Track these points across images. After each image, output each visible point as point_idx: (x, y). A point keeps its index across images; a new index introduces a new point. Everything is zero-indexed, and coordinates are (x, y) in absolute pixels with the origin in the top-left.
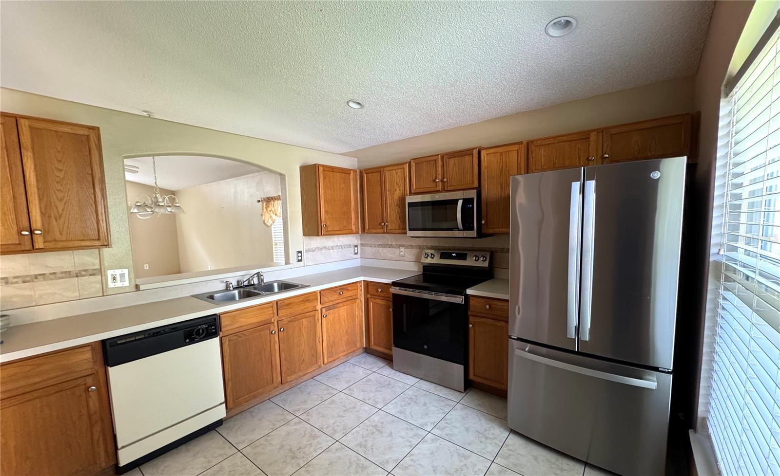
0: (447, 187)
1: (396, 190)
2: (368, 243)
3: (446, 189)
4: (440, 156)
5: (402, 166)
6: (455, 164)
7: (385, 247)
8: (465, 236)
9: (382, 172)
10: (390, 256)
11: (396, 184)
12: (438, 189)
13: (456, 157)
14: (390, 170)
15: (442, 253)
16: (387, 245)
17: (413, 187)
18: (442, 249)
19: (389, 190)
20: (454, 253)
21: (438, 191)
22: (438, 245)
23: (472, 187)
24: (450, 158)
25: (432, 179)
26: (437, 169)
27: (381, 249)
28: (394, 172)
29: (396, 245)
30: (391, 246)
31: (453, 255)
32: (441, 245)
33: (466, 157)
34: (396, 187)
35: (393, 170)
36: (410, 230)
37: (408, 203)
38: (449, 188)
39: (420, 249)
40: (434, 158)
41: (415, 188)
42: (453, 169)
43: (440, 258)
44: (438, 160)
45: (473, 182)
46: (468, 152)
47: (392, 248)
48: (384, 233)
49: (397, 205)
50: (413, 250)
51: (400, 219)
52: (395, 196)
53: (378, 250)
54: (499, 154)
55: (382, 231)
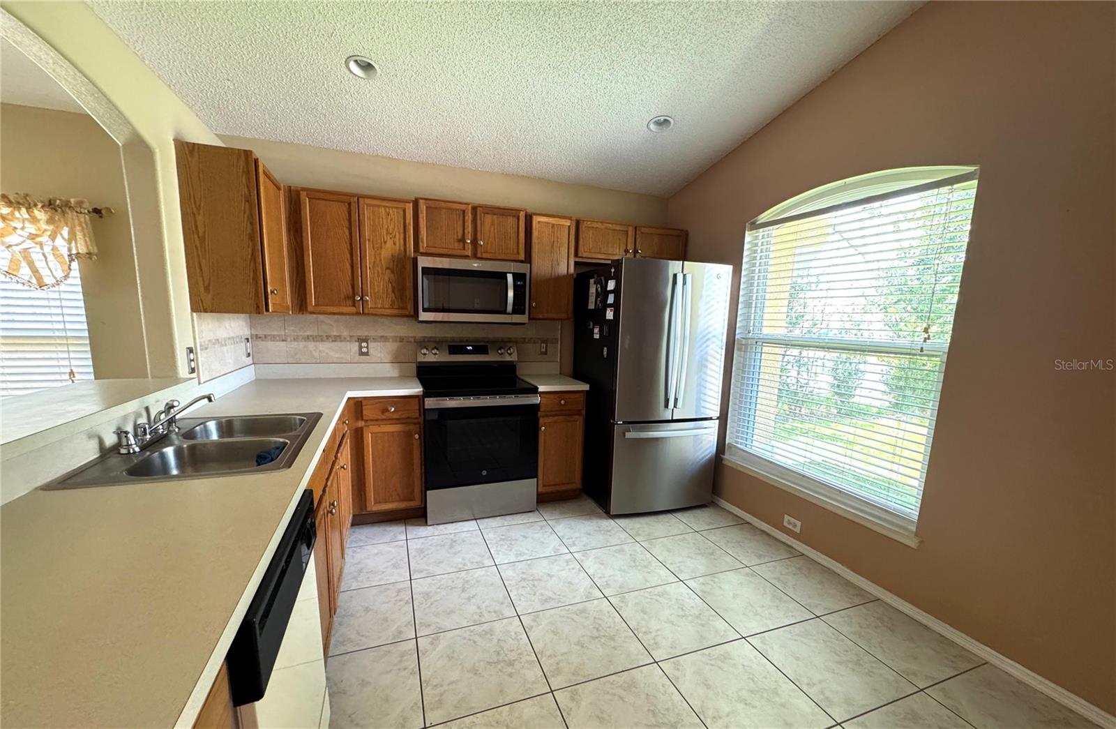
0: (482, 253)
1: (385, 243)
2: (276, 333)
3: (479, 255)
4: (470, 207)
5: (402, 205)
6: (493, 224)
7: (322, 340)
8: (513, 321)
9: (354, 207)
10: (337, 356)
11: (385, 231)
12: (467, 254)
13: (495, 214)
14: (373, 206)
15: (450, 347)
16: (328, 337)
17: (423, 242)
18: (450, 342)
19: (369, 240)
20: (469, 346)
21: (466, 257)
22: (434, 335)
23: (517, 259)
24: (488, 213)
25: (455, 237)
26: (466, 224)
27: (311, 345)
28: (382, 210)
29: (351, 336)
30: (337, 338)
31: (469, 348)
32: (438, 335)
33: (509, 217)
34: (388, 238)
35: (379, 206)
36: (425, 310)
37: (423, 268)
38: (484, 256)
39: (401, 342)
40: (463, 207)
41: (425, 245)
42: (490, 231)
43: (450, 354)
44: (468, 213)
45: (518, 253)
46: (512, 212)
47: (341, 341)
48: (358, 314)
49: (387, 269)
50: (387, 343)
51: (393, 292)
52: (383, 253)
53: (305, 346)
54: (551, 225)
55: (353, 310)
